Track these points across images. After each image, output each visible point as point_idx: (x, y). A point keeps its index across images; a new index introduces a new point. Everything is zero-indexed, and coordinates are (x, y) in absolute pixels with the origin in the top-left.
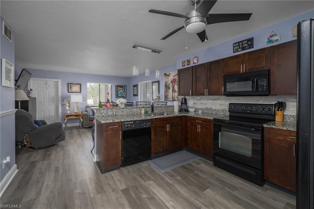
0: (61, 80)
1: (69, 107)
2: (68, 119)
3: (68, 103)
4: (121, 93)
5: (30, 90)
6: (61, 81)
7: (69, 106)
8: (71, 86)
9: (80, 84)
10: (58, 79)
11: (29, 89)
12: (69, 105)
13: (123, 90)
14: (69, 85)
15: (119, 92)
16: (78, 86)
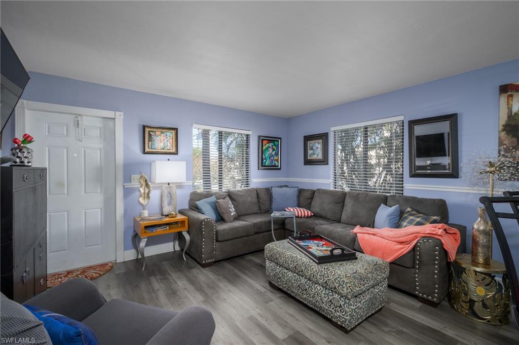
0: (122, 113)
1: (148, 197)
2: (148, 238)
3: (144, 184)
4: (271, 156)
5: (21, 139)
6: (122, 117)
7: (148, 194)
8: (150, 135)
9: (176, 130)
10: (115, 110)
11: (19, 136)
12: (147, 191)
13: (274, 150)
14: (147, 130)
15: (267, 154)
16: (170, 134)
